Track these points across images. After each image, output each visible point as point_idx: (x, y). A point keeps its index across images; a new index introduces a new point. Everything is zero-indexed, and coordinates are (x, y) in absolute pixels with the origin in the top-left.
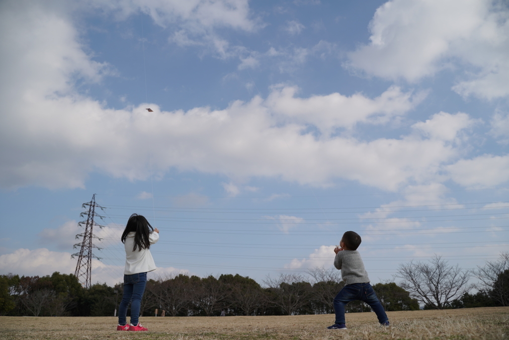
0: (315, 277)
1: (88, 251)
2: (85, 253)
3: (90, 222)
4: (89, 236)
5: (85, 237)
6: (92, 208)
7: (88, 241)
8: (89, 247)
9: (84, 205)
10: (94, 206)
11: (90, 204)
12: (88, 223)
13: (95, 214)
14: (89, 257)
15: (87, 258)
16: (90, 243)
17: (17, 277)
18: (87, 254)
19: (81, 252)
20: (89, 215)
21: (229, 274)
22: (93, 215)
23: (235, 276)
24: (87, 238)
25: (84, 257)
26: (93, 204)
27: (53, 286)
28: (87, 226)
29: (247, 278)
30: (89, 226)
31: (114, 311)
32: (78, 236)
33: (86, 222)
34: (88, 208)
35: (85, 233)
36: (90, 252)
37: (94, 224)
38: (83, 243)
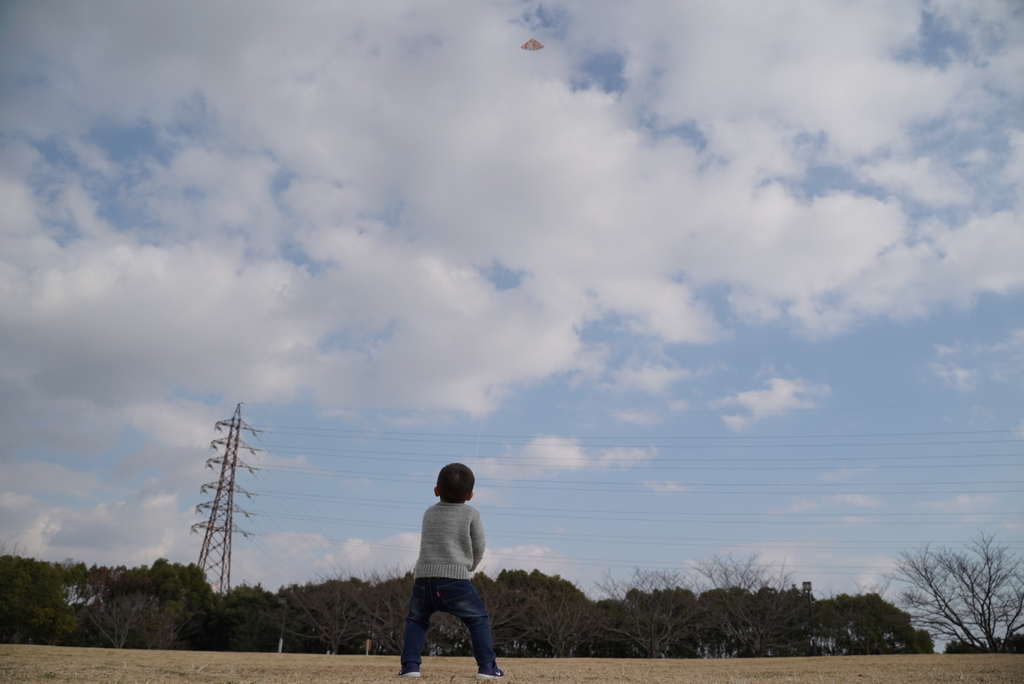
0: (711, 576)
1: (224, 517)
2: (220, 523)
3: (230, 458)
4: (228, 487)
5: (219, 490)
6: (234, 432)
7: (224, 499)
8: (227, 511)
9: (219, 425)
10: (238, 428)
11: (230, 423)
12: (225, 462)
13: (240, 444)
14: (226, 531)
15: (223, 534)
16: (230, 503)
17: (82, 566)
18: (222, 524)
19: (212, 520)
20: (228, 445)
21: (518, 569)
22: (236, 446)
23: (532, 574)
24: (223, 492)
25: (217, 530)
26: (236, 422)
27: (154, 588)
28: (224, 468)
29: (557, 578)
30: (227, 467)
31: (278, 642)
32: (206, 488)
33: (222, 460)
34: (226, 431)
35: (221, 483)
36: (229, 522)
37: (238, 463)
38: (216, 502)
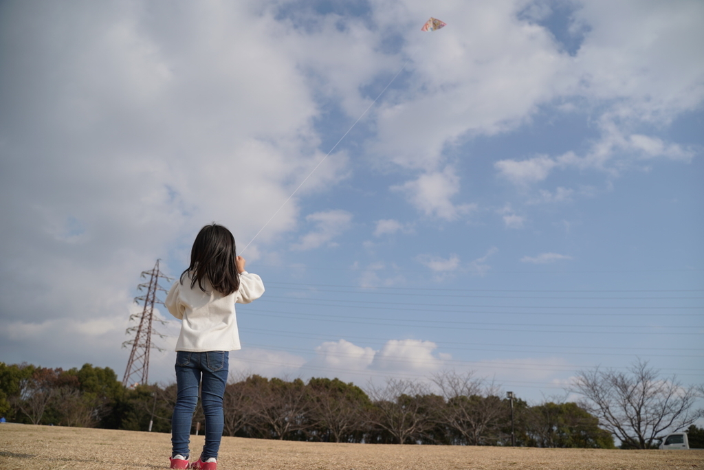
0: (441, 385)
1: (145, 338)
2: (142, 341)
3: (151, 297)
4: (149, 317)
5: (142, 318)
6: (154, 279)
7: (145, 325)
8: (148, 333)
9: (144, 274)
10: (157, 276)
11: (152, 272)
12: (147, 300)
13: (158, 288)
14: (146, 347)
15: (145, 349)
16: (149, 328)
18: (144, 342)
19: (137, 340)
20: (149, 288)
21: (324, 377)
22: (155, 289)
23: (333, 381)
24: (144, 320)
25: (140, 346)
26: (156, 272)
28: (146, 303)
29: (351, 384)
30: (148, 303)
31: (149, 423)
32: (133, 317)
33: (145, 298)
34: (149, 277)
35: (144, 314)
36: (148, 340)
37: (156, 301)
38: (140, 327)
